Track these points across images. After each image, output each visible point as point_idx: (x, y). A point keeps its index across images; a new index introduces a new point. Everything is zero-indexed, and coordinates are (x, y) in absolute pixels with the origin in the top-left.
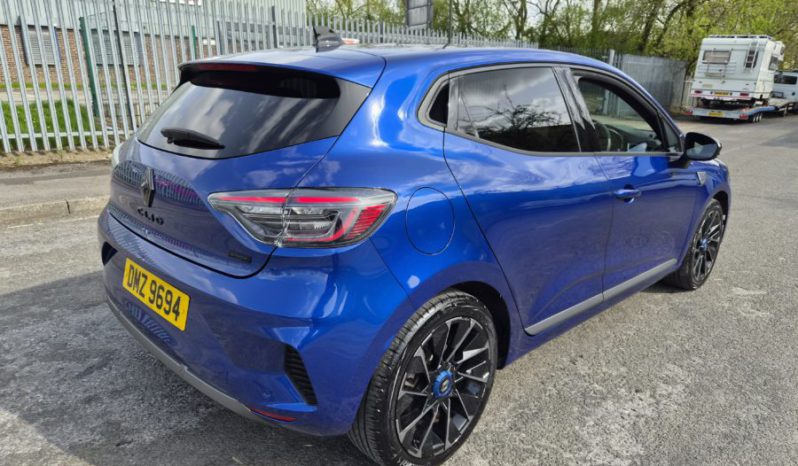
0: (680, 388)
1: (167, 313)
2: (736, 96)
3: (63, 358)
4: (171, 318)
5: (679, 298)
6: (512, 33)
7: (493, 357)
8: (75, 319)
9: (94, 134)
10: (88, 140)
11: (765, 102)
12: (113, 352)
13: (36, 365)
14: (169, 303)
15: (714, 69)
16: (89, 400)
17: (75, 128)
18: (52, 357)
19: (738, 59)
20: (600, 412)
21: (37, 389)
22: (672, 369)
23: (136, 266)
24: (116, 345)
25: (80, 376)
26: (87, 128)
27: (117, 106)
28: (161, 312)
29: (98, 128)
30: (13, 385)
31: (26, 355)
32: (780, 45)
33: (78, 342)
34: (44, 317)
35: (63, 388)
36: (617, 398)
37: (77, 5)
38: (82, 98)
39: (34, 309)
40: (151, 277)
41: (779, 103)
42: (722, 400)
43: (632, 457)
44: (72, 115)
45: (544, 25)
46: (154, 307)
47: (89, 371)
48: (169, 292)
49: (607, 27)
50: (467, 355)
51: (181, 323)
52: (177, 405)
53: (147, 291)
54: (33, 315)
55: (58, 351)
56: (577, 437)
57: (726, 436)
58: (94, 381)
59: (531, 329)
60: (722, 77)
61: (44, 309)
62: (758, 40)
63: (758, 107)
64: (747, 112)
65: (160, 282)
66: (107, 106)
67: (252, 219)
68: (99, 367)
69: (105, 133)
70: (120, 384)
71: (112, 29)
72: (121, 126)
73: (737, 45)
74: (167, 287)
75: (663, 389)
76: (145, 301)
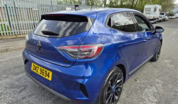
0: (161, 84)
1: (46, 76)
2: (152, 18)
3: (14, 88)
4: (47, 78)
5: (154, 63)
6: (103, 5)
7: (123, 81)
8: (15, 77)
9: (10, 32)
10: (9, 33)
11: (158, 19)
12: (26, 85)
13: (8, 90)
14: (46, 74)
15: (147, 12)
16: (23, 98)
17: (6, 30)
18: (11, 88)
19: (152, 10)
20: (145, 92)
21: (9, 97)
22: (157, 80)
23: (35, 65)
24: (26, 84)
25: (20, 92)
26: (9, 30)
27: (16, 25)
28: (44, 76)
29: (11, 30)
30: (3, 96)
31: (5, 88)
32: (161, 6)
33: (17, 83)
34: (7, 77)
35: (16, 96)
36: (148, 88)
37: (5, 1)
38: (7, 23)
39: (4, 76)
40: (40, 67)
41: (161, 19)
42: (170, 87)
43: (156, 102)
44: (5, 27)
45: (110, 3)
46: (41, 75)
47: (21, 91)
48: (46, 71)
49: (124, 4)
50: (118, 81)
51: (50, 79)
52: (46, 98)
53: (39, 71)
54: (4, 77)
55: (12, 86)
56: (142, 99)
57: (174, 95)
58: (24, 93)
59: (129, 74)
60: (149, 14)
61: (6, 75)
62: (156, 5)
63: (157, 20)
64: (155, 21)
65: (43, 69)
66: (13, 25)
67: (70, 53)
68: (24, 89)
69: (13, 31)
70: (30, 94)
71: (14, 7)
72: (17, 30)
73: (152, 7)
74: (45, 70)
75: (157, 85)
76: (39, 73)
